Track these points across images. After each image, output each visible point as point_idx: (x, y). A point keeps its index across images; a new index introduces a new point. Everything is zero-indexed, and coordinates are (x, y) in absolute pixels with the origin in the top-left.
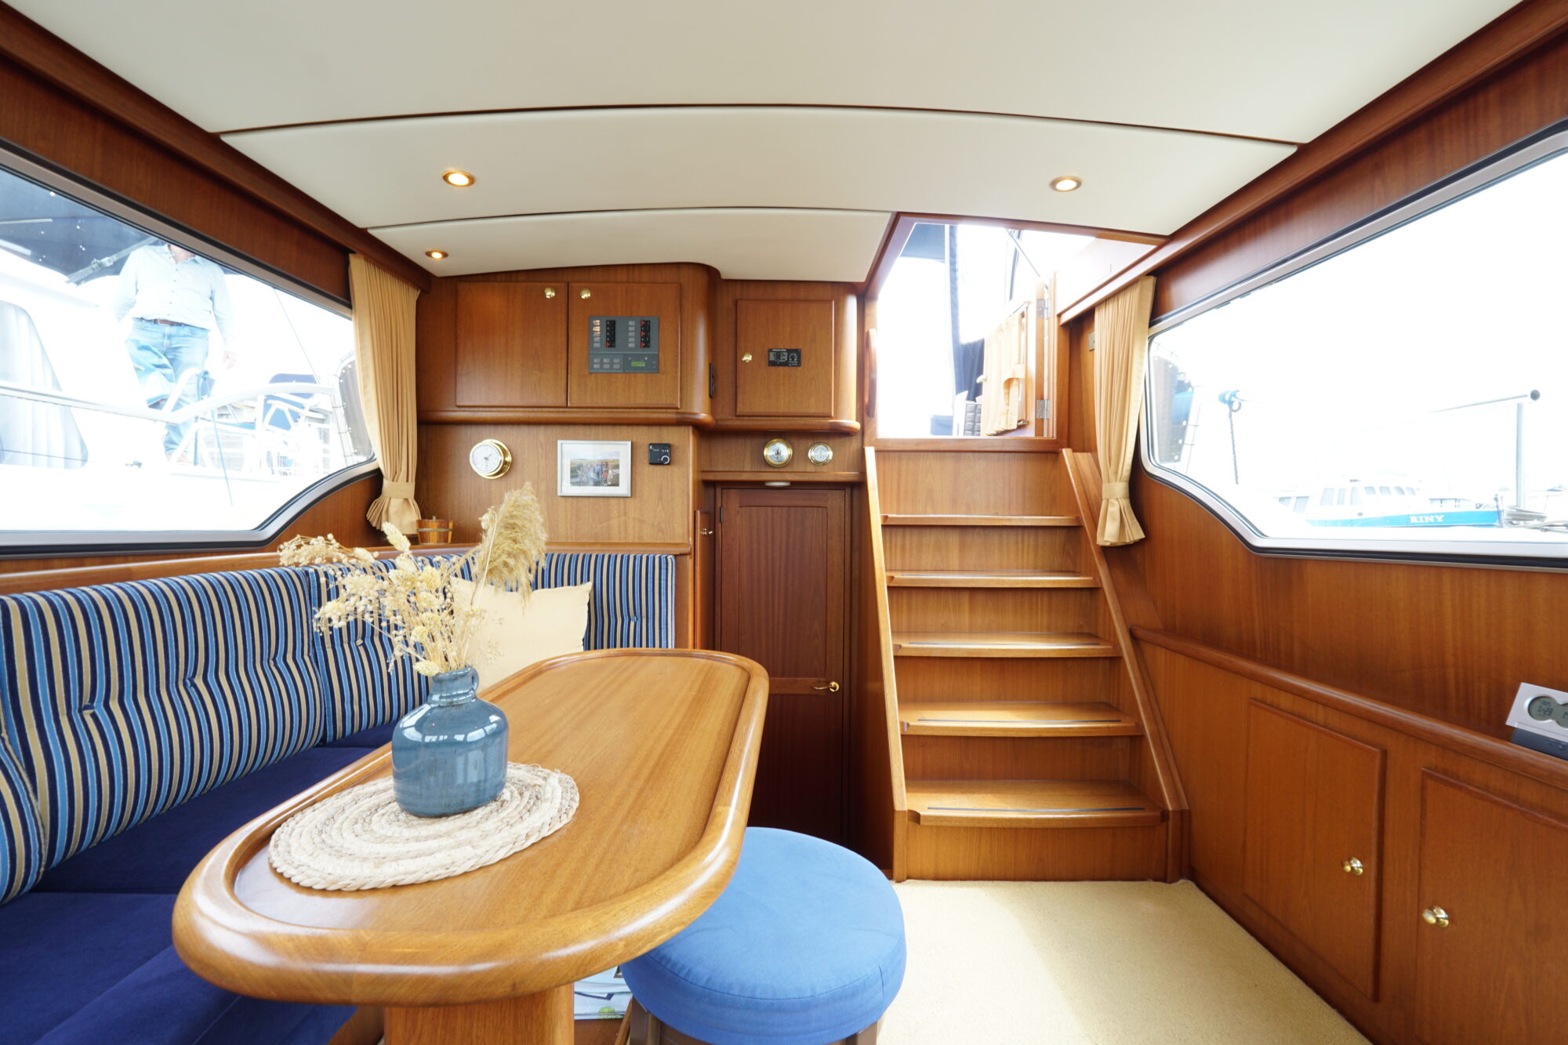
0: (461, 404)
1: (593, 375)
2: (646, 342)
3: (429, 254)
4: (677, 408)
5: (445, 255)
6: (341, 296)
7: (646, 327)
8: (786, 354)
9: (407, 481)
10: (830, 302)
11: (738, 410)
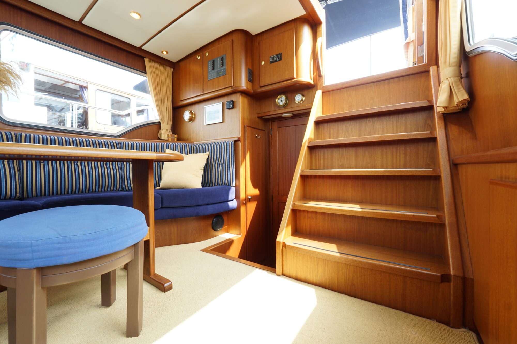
0: (181, 100)
1: (209, 81)
2: (222, 65)
3: (162, 52)
4: (233, 86)
5: (167, 53)
6: (143, 70)
7: (222, 59)
8: (276, 57)
9: (167, 124)
10: (292, 29)
11: (260, 85)
